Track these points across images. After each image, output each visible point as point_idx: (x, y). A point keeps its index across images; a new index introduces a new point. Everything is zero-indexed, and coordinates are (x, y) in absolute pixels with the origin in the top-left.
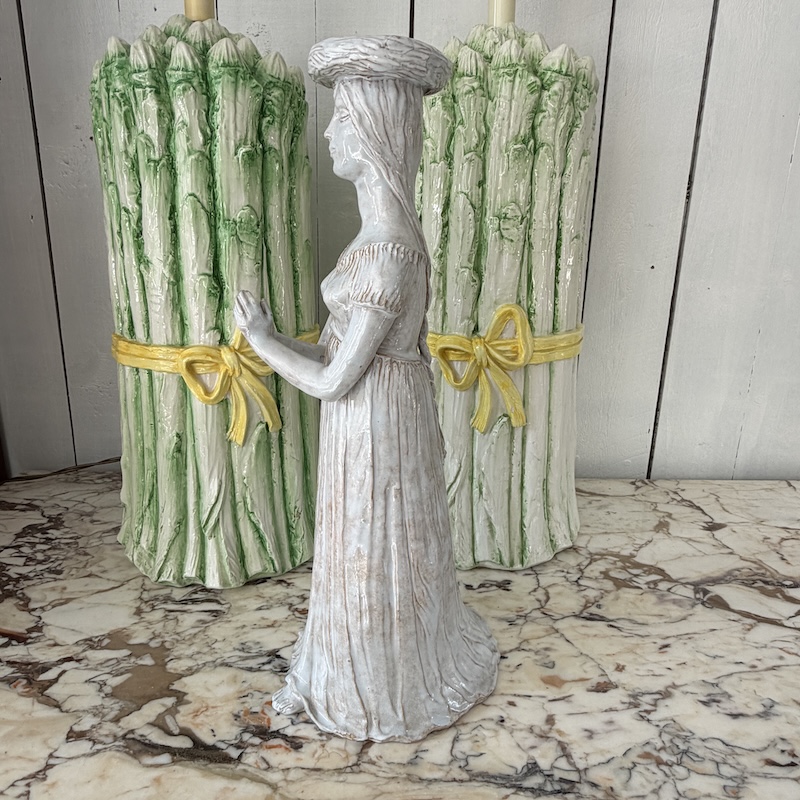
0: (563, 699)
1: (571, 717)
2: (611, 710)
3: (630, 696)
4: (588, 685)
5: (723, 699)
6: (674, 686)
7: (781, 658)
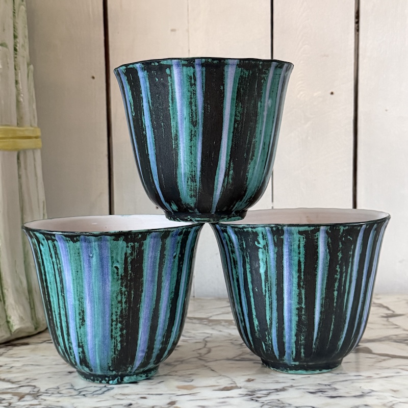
0: (190, 394)
1: (191, 401)
2: (228, 397)
3: (249, 391)
4: (217, 388)
5: (329, 391)
6: (292, 386)
7: (398, 373)
